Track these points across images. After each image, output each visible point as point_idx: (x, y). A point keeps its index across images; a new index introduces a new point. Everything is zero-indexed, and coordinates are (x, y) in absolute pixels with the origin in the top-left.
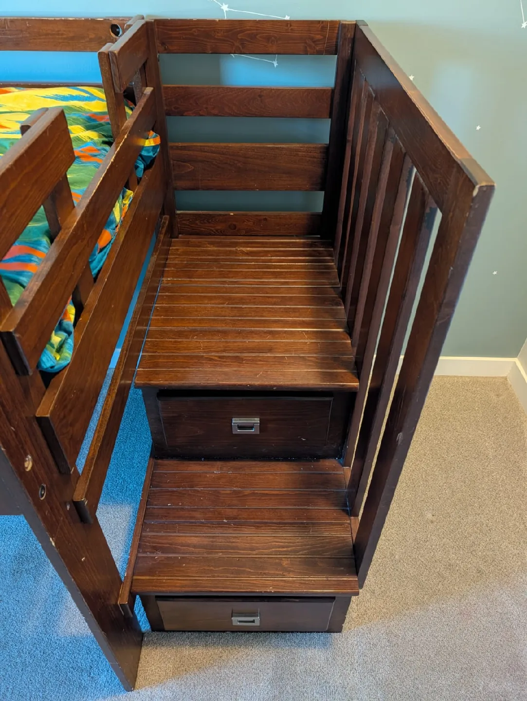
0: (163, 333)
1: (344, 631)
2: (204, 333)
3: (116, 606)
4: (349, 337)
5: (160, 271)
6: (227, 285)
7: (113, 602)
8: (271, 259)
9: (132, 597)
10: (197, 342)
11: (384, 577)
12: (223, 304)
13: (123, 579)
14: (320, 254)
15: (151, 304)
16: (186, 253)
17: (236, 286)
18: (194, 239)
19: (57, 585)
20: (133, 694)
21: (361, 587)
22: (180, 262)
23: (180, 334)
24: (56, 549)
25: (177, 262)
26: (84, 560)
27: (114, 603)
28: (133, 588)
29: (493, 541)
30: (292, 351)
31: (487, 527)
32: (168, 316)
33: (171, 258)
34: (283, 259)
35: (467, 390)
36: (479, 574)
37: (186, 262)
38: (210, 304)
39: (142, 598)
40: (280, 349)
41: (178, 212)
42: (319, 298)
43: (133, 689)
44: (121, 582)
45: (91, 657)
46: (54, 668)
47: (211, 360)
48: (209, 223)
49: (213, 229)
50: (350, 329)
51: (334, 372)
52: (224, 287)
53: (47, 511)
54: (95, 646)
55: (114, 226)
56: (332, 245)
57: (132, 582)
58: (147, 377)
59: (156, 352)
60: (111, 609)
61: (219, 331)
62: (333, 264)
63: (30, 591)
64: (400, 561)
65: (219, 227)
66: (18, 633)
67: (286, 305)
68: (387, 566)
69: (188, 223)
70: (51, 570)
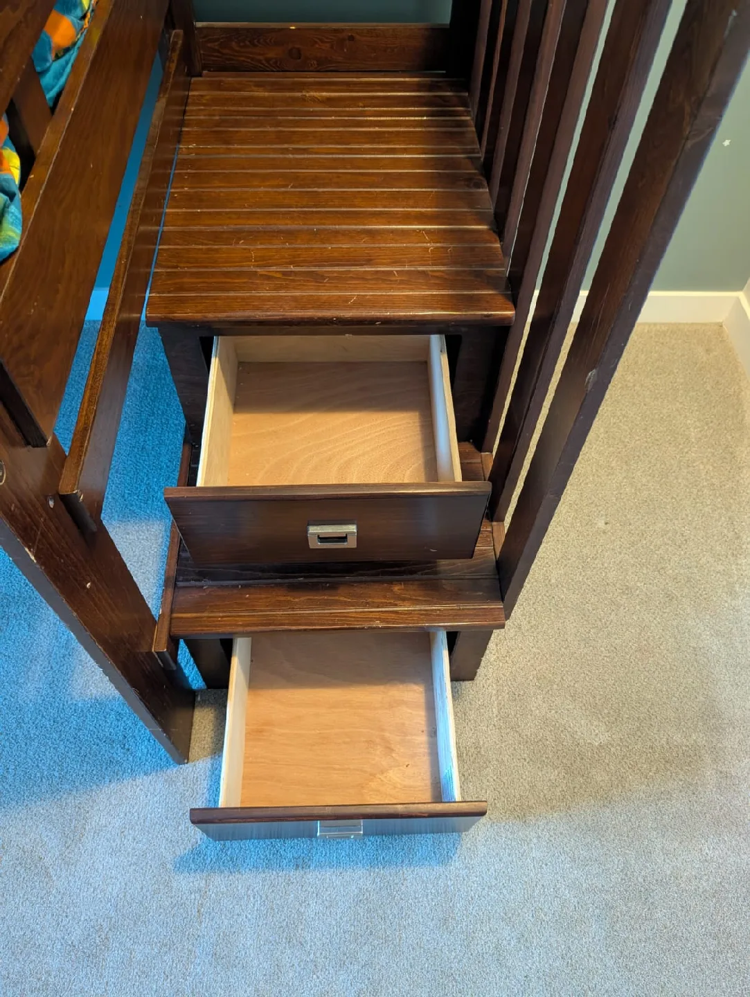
0: (187, 237)
1: (478, 678)
2: (254, 236)
3: (150, 654)
4: (498, 238)
5: (173, 132)
6: (291, 156)
7: (144, 649)
8: (364, 111)
9: (173, 642)
10: (245, 249)
11: (534, 607)
12: (286, 186)
13: (157, 619)
14: (445, 101)
15: (164, 188)
16: (215, 101)
17: (306, 156)
18: (229, 79)
19: (63, 634)
20: (187, 768)
21: (508, 617)
22: (207, 117)
23: (216, 237)
24: (38, 566)
25: (202, 117)
26: (91, 586)
27: (147, 651)
28: (172, 629)
29: (690, 554)
30: (405, 262)
31: (683, 536)
32: (195, 208)
33: (192, 111)
34: (384, 111)
35: (663, 344)
36: (667, 599)
37: (217, 118)
38: (265, 187)
39: (188, 643)
40: (384, 259)
41: (199, 24)
42: (448, 175)
43: (186, 761)
44: (155, 623)
45: (123, 724)
46: (72, 740)
47: (269, 278)
48: (255, 46)
49: (261, 57)
50: (499, 224)
51: (474, 295)
52: (285, 158)
53: (13, 505)
54: (127, 710)
55: (79, 13)
56: (467, 87)
57: (171, 623)
58: (166, 308)
59: (176, 267)
60: (142, 659)
61: (280, 232)
62: (468, 118)
63: (24, 642)
64: (557, 586)
65: (271, 55)
66: (13, 698)
67: (392, 188)
68: (539, 593)
69: (216, 48)
70: (50, 614)
